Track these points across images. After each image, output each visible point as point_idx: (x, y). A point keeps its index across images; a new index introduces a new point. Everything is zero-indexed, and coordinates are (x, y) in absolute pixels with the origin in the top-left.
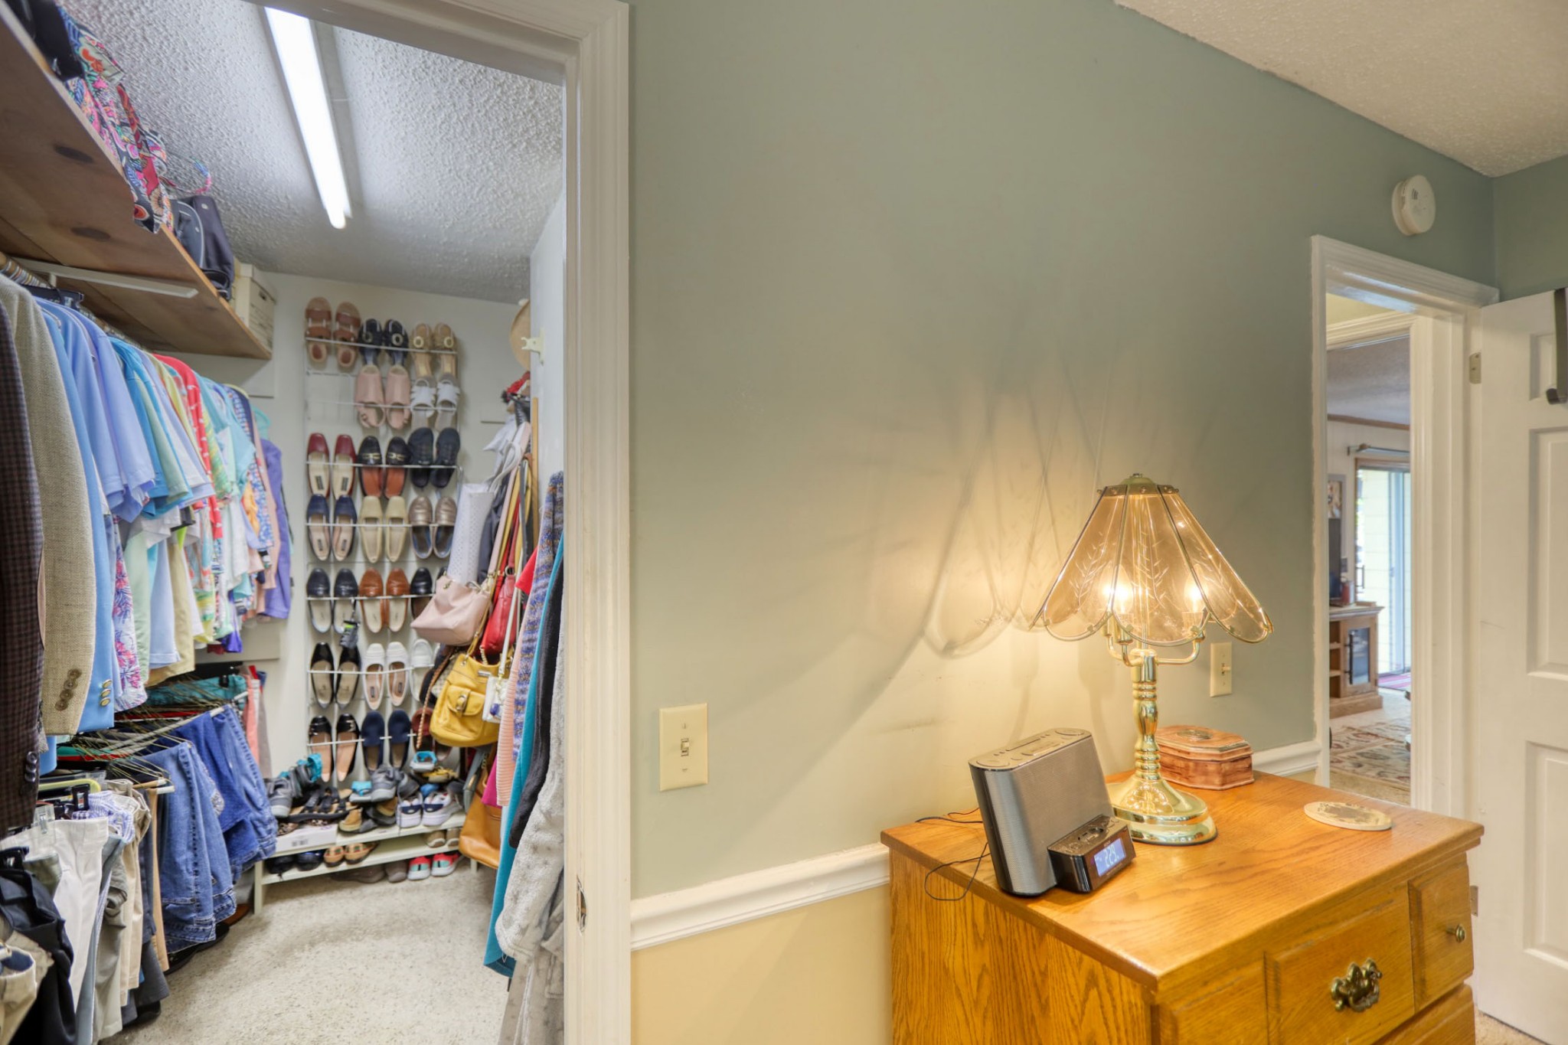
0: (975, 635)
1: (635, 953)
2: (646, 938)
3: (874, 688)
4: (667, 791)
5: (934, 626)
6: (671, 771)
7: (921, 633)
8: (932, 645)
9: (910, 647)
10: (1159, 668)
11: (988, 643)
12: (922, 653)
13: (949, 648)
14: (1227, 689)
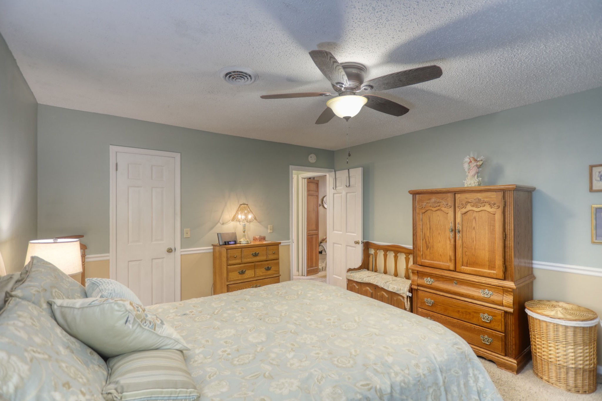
0: (227, 222)
1: (181, 255)
2: (182, 253)
3: (212, 228)
4: (185, 238)
5: (221, 221)
6: (185, 236)
7: (219, 222)
8: (220, 223)
9: (217, 223)
10: (246, 225)
11: (229, 223)
12: (219, 224)
13: (223, 224)
14: (272, 232)
